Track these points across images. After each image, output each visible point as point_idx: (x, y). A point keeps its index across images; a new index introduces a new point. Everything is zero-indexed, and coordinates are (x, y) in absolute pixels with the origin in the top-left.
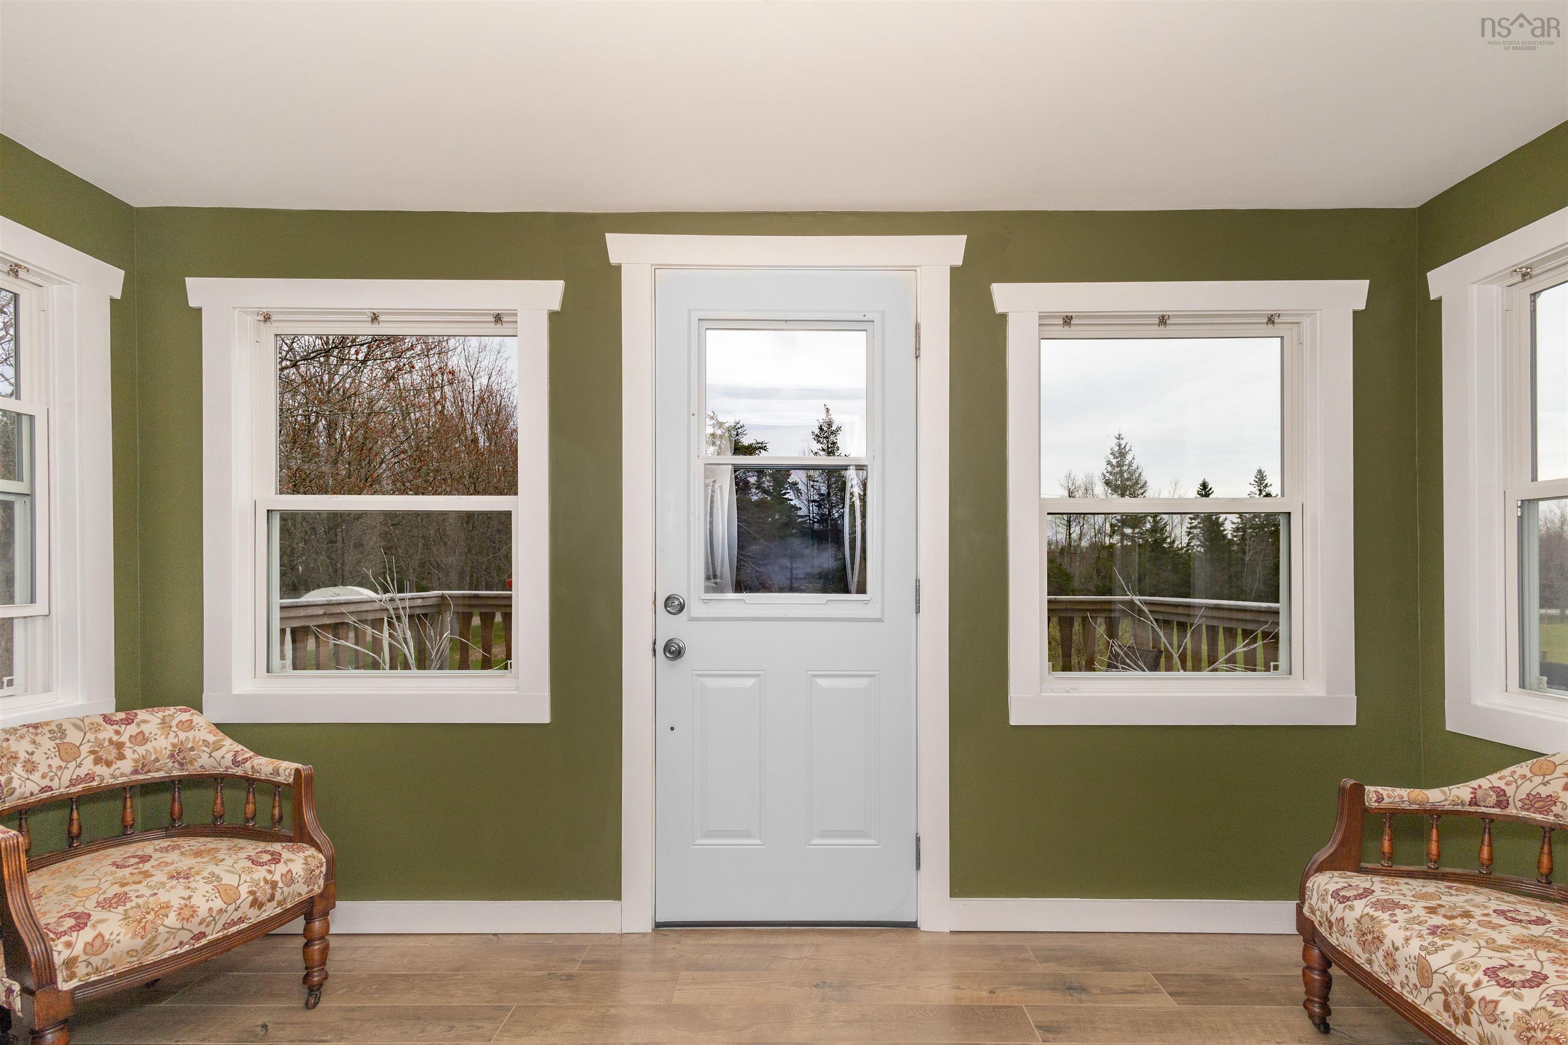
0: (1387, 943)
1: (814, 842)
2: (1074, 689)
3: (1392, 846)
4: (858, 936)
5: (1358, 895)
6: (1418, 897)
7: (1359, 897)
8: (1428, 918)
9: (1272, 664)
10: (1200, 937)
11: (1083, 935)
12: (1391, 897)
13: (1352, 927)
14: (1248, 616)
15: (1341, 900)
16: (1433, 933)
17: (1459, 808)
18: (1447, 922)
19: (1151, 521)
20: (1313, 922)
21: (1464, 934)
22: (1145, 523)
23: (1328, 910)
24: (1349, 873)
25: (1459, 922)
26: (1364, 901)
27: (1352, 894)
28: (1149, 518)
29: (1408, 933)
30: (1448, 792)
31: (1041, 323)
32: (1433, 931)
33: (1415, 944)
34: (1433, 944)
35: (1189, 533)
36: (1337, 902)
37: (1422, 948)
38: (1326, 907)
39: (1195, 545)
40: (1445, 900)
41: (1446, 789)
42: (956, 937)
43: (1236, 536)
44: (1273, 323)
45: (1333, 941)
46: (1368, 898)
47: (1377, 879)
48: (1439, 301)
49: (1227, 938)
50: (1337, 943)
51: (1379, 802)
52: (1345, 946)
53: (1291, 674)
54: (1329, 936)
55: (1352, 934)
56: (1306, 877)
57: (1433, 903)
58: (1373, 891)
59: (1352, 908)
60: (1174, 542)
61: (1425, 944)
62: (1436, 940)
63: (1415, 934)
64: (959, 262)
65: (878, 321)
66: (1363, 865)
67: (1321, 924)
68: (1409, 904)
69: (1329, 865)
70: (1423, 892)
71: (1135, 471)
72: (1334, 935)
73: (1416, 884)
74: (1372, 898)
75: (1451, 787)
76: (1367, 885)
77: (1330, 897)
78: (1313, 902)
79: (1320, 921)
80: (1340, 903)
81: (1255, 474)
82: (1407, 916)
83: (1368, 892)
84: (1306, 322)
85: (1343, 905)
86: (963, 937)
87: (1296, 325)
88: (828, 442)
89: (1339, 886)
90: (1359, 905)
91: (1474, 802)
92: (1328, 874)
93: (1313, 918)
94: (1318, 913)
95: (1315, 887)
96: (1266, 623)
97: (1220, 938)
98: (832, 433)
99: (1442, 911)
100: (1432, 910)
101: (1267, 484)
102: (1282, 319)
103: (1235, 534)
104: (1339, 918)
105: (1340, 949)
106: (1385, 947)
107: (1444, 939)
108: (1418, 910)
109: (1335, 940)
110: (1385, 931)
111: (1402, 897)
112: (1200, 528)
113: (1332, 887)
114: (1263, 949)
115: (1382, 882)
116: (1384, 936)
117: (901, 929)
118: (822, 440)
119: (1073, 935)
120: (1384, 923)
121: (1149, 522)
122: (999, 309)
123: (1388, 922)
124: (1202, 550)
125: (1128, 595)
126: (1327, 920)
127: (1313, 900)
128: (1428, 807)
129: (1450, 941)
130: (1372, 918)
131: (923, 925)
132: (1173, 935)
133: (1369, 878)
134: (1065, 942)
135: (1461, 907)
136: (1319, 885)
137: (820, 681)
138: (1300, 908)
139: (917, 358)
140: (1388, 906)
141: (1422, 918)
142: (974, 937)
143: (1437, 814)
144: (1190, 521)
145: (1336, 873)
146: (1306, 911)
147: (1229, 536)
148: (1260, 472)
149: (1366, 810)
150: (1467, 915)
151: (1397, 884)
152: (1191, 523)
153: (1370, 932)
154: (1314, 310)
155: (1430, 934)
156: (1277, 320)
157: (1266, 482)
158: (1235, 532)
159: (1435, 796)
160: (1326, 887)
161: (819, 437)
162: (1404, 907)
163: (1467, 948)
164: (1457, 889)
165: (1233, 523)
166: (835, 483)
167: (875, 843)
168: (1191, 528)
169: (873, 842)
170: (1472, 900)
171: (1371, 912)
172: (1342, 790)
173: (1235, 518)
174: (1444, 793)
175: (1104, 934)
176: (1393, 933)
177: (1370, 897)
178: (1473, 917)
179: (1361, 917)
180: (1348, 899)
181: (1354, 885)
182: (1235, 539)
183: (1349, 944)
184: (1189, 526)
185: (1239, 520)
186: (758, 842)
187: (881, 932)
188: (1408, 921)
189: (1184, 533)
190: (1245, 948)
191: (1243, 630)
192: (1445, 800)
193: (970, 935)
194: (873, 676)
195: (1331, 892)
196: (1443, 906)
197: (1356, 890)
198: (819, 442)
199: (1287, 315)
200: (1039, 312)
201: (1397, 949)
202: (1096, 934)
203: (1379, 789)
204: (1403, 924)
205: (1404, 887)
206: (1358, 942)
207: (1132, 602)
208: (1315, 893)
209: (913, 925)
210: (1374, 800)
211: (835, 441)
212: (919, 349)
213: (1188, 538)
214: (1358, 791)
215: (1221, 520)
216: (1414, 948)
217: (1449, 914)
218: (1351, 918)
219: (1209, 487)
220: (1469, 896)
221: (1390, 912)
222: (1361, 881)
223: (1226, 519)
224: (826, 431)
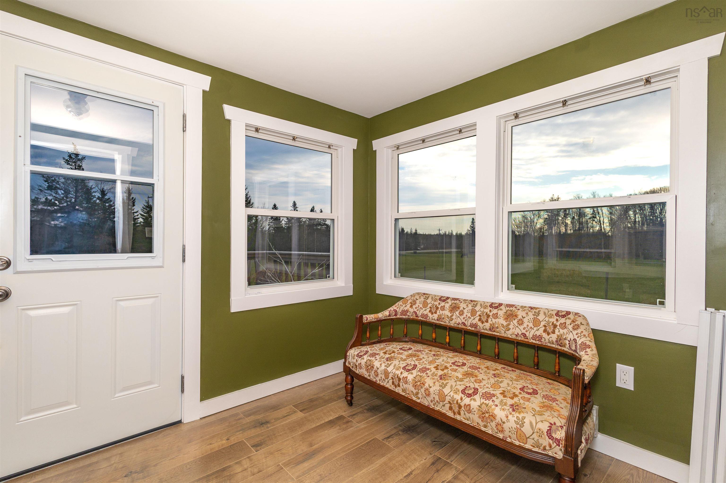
0: (375, 367)
1: (117, 395)
2: (259, 293)
3: (369, 335)
4: (147, 439)
5: (364, 354)
6: (381, 349)
7: (365, 354)
8: (385, 356)
9: (328, 275)
10: (305, 385)
11: (262, 399)
12: (373, 352)
13: (364, 365)
14: (312, 258)
15: (360, 357)
16: (387, 360)
17: (386, 318)
18: (390, 356)
19: (255, 219)
20: (349, 367)
21: (395, 358)
22: (253, 220)
23: (356, 361)
24: (360, 347)
25: (392, 355)
26: (367, 355)
27: (363, 354)
28: (254, 218)
29: (381, 362)
30: (383, 313)
31: (247, 128)
32: (387, 359)
33: (383, 365)
34: (388, 364)
35: (269, 225)
36: (359, 358)
37: (385, 366)
38: (355, 361)
39: (271, 229)
40: (387, 349)
41: (382, 312)
42: (204, 420)
43: (286, 227)
44: (330, 148)
45: (357, 372)
46: (368, 354)
47: (368, 347)
48: (376, 151)
49: (314, 382)
50: (359, 372)
51: (367, 320)
52: (361, 373)
53: (334, 279)
54: (356, 371)
55: (364, 368)
56: (347, 352)
57: (385, 351)
58: (368, 351)
59: (363, 359)
60: (264, 228)
61: (386, 364)
62: (389, 362)
63: (383, 362)
64: (207, 89)
65: (161, 108)
66: (363, 343)
67: (353, 367)
68: (379, 352)
69: (354, 345)
70: (381, 348)
71: (249, 198)
72: (357, 370)
73: (378, 345)
74: (369, 354)
75: (384, 312)
76: (366, 349)
77: (356, 356)
78: (350, 360)
79: (352, 366)
80: (360, 358)
81: (293, 203)
82: (379, 357)
83: (367, 352)
84: (340, 150)
85: (361, 358)
86: (206, 419)
87: (336, 150)
88: (75, 165)
89: (358, 352)
90: (365, 357)
91: (389, 316)
92: (354, 349)
93: (349, 366)
94: (352, 364)
95: (350, 354)
96: (324, 260)
97: (312, 383)
98: (78, 160)
99: (387, 352)
100: (385, 353)
101: (296, 207)
102: (333, 147)
103: (286, 226)
104: (359, 363)
105: (360, 374)
106: (374, 369)
107: (390, 361)
108: (382, 354)
109: (358, 372)
110: (374, 364)
111: (376, 351)
112: (273, 223)
113: (356, 353)
114: (327, 383)
115: (370, 347)
116: (374, 365)
117: (172, 427)
118: (71, 163)
119: (258, 401)
120: (374, 361)
121: (254, 220)
122: (227, 117)
123: (375, 360)
124: (274, 231)
125: (273, 251)
126: (355, 365)
127: (350, 359)
128: (379, 319)
129: (392, 362)
130: (370, 360)
131: (185, 421)
132: (296, 388)
133: (366, 347)
134: (255, 405)
135: (392, 350)
136: (352, 354)
137: (121, 303)
138: (345, 363)
139: (184, 131)
140: (373, 355)
141: (383, 356)
142: (213, 417)
143: (380, 321)
144: (269, 220)
145: (356, 348)
146: (347, 364)
147: (284, 227)
148: (294, 202)
149: (363, 324)
150: (394, 352)
151: (374, 347)
152: (270, 221)
153: (370, 366)
154: (342, 146)
155: (386, 361)
156: (331, 147)
157: (296, 206)
158: (285, 225)
159: (381, 315)
160: (354, 353)
161: (68, 161)
162: (378, 354)
163: (396, 362)
164: (389, 344)
165: (285, 221)
166: (81, 189)
167: (158, 386)
168: (269, 223)
169: (156, 385)
170: (393, 347)
171: (369, 358)
172: (357, 318)
173: (285, 219)
174: (382, 314)
175: (270, 396)
176: (377, 364)
177: (368, 353)
178: (395, 352)
179: (367, 361)
180: (362, 356)
181: (362, 350)
182: (286, 228)
183: (363, 372)
184: (269, 222)
185: (287, 220)
186: (75, 406)
187: (161, 432)
188: (380, 358)
189: (267, 225)
190: (321, 384)
191: (311, 263)
192: (383, 316)
193: (210, 417)
194: (157, 297)
195: (356, 355)
196: (387, 351)
197: (364, 352)
198: (68, 164)
199: (335, 146)
200: (246, 123)
201: (378, 369)
202: (268, 397)
203: (366, 316)
204: (379, 360)
205: (375, 347)
206: (366, 370)
207: (275, 254)
208: (350, 357)
209: (180, 422)
210: (365, 320)
211: (81, 165)
212: (186, 127)
213: (268, 227)
214: (361, 317)
215: (281, 220)
216: (383, 367)
217: (389, 353)
218: (363, 362)
219: (277, 207)
220: (392, 346)
221: (375, 357)
222: (364, 349)
223: (283, 220)
224: (74, 159)
